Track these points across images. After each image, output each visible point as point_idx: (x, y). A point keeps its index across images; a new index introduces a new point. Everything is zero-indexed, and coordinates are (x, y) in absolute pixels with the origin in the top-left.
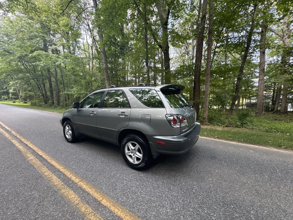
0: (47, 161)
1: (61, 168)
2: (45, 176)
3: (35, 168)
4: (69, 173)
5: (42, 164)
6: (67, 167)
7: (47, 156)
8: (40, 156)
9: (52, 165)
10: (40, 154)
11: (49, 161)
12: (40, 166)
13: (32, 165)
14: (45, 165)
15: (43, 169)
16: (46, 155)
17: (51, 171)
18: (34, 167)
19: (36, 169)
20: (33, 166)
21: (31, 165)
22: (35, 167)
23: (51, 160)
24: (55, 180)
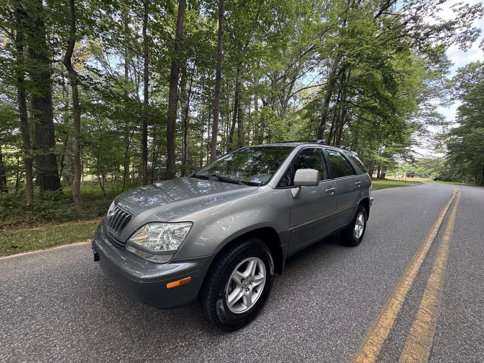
0: (390, 339)
1: (397, 302)
2: (433, 316)
3: (431, 351)
4: (402, 289)
5: (408, 343)
6: (388, 295)
7: (364, 352)
9: (398, 321)
11: (384, 333)
12: (417, 343)
14: (407, 334)
15: (420, 330)
17: (415, 313)
18: (431, 355)
19: (432, 348)
20: (430, 359)
22: (428, 354)
23: (382, 330)
24: (428, 300)
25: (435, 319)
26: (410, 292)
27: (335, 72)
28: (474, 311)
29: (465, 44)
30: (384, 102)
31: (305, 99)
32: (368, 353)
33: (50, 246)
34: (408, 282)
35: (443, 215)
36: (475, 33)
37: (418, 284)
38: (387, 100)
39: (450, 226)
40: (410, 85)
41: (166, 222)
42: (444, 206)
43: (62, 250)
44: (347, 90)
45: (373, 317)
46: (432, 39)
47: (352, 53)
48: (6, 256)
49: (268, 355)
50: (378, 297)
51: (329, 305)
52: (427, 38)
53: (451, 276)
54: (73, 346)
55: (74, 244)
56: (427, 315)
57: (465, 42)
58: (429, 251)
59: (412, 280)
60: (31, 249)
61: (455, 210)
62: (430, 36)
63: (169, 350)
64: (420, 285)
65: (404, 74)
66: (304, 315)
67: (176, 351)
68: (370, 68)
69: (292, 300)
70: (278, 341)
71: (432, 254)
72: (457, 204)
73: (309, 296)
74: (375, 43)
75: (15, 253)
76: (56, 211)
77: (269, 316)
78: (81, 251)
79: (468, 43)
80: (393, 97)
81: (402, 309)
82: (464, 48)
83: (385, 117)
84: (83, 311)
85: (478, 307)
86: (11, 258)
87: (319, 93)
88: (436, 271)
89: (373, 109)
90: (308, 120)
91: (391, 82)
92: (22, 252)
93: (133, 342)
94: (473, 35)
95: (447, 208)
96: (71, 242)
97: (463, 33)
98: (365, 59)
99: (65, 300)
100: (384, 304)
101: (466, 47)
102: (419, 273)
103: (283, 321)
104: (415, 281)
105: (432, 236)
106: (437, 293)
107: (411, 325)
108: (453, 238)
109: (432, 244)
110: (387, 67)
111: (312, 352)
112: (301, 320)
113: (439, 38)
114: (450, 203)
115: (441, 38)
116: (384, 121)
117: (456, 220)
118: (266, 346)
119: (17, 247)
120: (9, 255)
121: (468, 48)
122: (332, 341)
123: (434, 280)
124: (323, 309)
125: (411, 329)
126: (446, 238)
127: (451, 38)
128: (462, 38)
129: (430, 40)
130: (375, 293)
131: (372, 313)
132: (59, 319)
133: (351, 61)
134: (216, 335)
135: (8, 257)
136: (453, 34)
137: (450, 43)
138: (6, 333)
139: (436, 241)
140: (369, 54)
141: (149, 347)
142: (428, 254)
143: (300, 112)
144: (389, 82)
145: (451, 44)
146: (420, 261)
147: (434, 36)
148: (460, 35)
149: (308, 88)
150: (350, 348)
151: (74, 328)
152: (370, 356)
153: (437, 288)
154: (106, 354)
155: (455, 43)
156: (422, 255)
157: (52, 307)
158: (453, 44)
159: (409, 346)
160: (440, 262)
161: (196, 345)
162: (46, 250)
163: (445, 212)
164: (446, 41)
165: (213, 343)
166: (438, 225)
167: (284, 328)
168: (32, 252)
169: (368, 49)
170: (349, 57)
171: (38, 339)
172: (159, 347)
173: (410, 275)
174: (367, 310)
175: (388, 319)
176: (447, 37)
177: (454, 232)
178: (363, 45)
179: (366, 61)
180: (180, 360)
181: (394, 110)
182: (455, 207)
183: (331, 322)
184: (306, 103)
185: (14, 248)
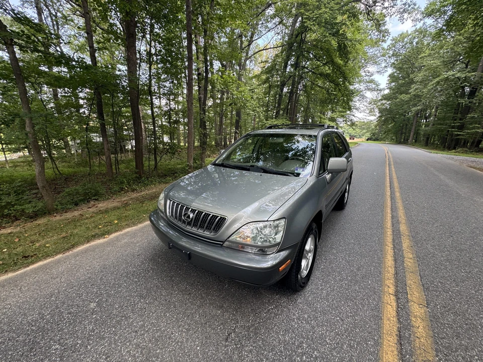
0: (396, 273)
1: (390, 248)
2: (413, 254)
3: (420, 276)
4: (388, 238)
5: (407, 273)
6: (381, 243)
7: (386, 285)
8: (398, 299)
9: (395, 260)
10: (394, 304)
11: (392, 271)
12: (411, 272)
13: (423, 285)
14: (404, 268)
15: (410, 264)
16: (386, 289)
17: (403, 253)
19: (420, 274)
20: (421, 280)
21: (426, 289)
22: (420, 278)
23: (389, 268)
24: (406, 243)
25: (414, 255)
26: (394, 240)
27: (292, 35)
28: (431, 246)
29: (403, 16)
30: (337, 70)
31: (264, 62)
32: (389, 285)
33: (68, 249)
34: (389, 232)
35: (388, 175)
36: (412, 6)
37: (395, 233)
38: (340, 68)
39: (396, 184)
40: (357, 53)
41: (267, 221)
42: (385, 167)
43: (86, 251)
44: (304, 55)
45: (381, 261)
46: (378, 8)
47: (311, 16)
48: (25, 267)
49: (333, 301)
50: (377, 247)
51: (350, 259)
52: (375, 5)
53: (411, 224)
54: (188, 330)
55: (93, 243)
56: (409, 254)
57: (403, 14)
58: (392, 207)
59: (391, 231)
60: (47, 256)
61: (394, 170)
62: (377, 4)
63: (265, 313)
64: (397, 234)
65: (355, 43)
66: (339, 269)
67: (271, 313)
68: (328, 35)
69: (324, 259)
70: (334, 290)
71: (394, 209)
72: (392, 163)
73: (333, 254)
74: (332, 7)
75: (33, 263)
76: (23, 207)
77: (316, 273)
78: (109, 249)
79: (406, 15)
80: (345, 65)
81: (394, 252)
82: (402, 20)
83: (337, 85)
84: (169, 301)
85: (433, 242)
86: (35, 269)
87: (277, 56)
88: (402, 222)
89: (326, 76)
90: (266, 85)
91: (344, 50)
92: (40, 260)
93: (233, 314)
94: (410, 8)
95: (388, 169)
96: (88, 242)
97: (403, 4)
98: (323, 24)
99: (141, 296)
100: (382, 251)
101: (404, 19)
102: (393, 225)
103: (328, 276)
104: (393, 231)
105: (388, 194)
106: (408, 237)
107: (403, 262)
108: (401, 194)
109: (391, 200)
110: (342, 34)
111: (358, 292)
112: (339, 273)
113: (384, 7)
114: (388, 163)
115: (386, 8)
116: (336, 88)
117: (398, 178)
118: (328, 295)
119: (29, 256)
120: (28, 266)
121: (405, 20)
122: (365, 282)
123: (403, 228)
124: (348, 262)
125: (405, 264)
126: (398, 194)
127: (393, 9)
128: (401, 10)
129: (376, 8)
130: (374, 244)
131: (379, 259)
132: (153, 313)
133: (311, 25)
134: (290, 295)
135: (28, 269)
136: (395, 5)
137: (392, 13)
138: (116, 335)
139: (393, 198)
140: (327, 19)
141: (249, 315)
142: (392, 210)
143: (257, 77)
144: (343, 50)
145: (393, 15)
146: (389, 215)
147: (380, 4)
148: (400, 7)
149: (265, 50)
150: (378, 284)
151: (175, 317)
152: (391, 286)
153: (407, 233)
154: (221, 328)
155: (396, 14)
156: (389, 211)
157: (135, 305)
158: (394, 15)
159: (408, 275)
160: (401, 213)
161: (281, 305)
162: (67, 254)
163: (388, 171)
164: (389, 11)
165: (292, 301)
166: (388, 184)
167: (331, 281)
168: (52, 259)
169: (326, 12)
170: (309, 20)
171: (152, 332)
172: (257, 313)
173: (388, 227)
174: (374, 257)
175: (389, 261)
176: (390, 7)
177: (400, 188)
178: (322, 8)
179: (324, 27)
180: (278, 318)
181: (345, 78)
182: (393, 167)
183: (358, 269)
184: (264, 67)
185: (27, 258)
